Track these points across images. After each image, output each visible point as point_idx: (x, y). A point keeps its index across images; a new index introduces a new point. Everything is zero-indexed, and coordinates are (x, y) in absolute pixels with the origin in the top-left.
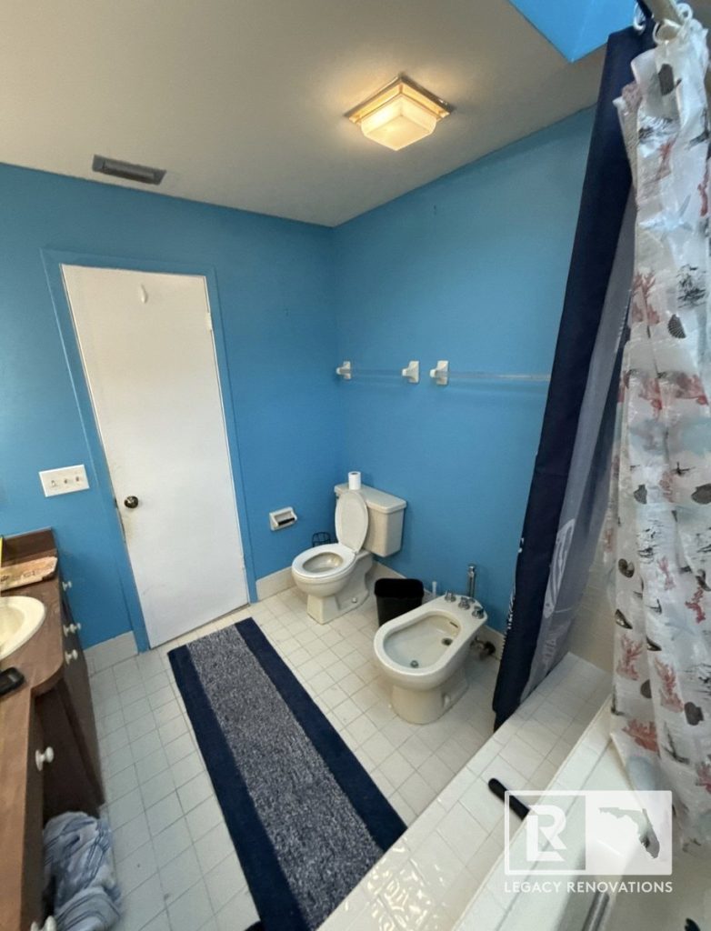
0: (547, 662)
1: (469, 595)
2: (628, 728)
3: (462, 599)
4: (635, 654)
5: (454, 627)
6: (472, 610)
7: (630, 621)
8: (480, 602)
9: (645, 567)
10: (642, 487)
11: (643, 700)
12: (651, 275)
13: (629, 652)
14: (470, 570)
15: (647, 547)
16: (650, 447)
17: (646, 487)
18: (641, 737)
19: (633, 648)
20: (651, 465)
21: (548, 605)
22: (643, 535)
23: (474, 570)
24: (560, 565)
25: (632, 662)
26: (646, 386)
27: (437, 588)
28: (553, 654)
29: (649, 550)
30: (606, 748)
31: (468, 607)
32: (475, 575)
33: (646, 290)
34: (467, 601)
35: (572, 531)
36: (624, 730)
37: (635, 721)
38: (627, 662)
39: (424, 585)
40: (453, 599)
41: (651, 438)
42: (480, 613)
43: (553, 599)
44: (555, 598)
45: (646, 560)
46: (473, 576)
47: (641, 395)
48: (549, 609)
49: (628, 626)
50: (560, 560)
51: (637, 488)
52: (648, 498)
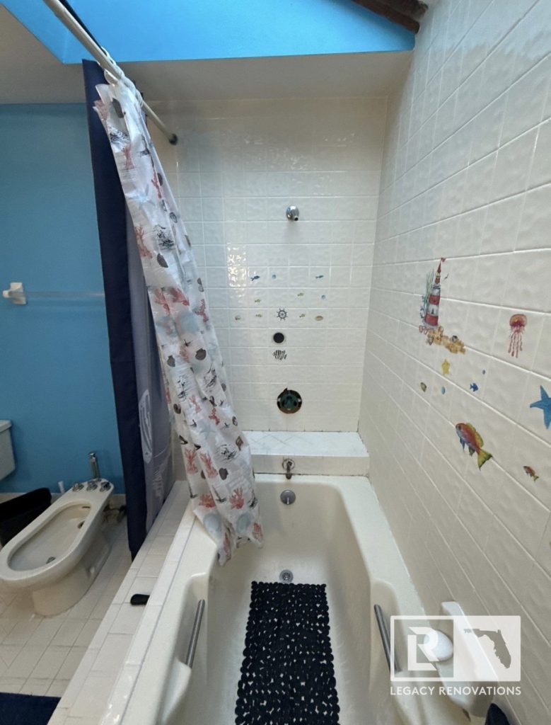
0: (159, 494)
1: (95, 477)
2: (201, 501)
3: (89, 483)
4: (193, 457)
5: (86, 509)
6: (99, 487)
7: (186, 439)
8: (105, 478)
9: (184, 404)
10: (171, 357)
11: (203, 480)
12: (141, 229)
13: (190, 457)
14: (91, 457)
15: (181, 392)
16: (170, 333)
17: (174, 357)
18: (209, 503)
19: (191, 454)
20: (173, 343)
21: (147, 454)
22: (177, 385)
23: (94, 456)
24: (147, 423)
25: (193, 463)
26: (158, 296)
27: (64, 486)
28: (162, 486)
29: (182, 393)
30: (194, 521)
31: (95, 487)
32: (96, 460)
33: (141, 237)
34: (93, 483)
35: (149, 397)
36: (200, 504)
37: (203, 496)
38: (191, 464)
39: (50, 489)
40: (81, 487)
41: (168, 327)
42: (106, 486)
43: (148, 447)
44: (150, 447)
45: (182, 399)
46: (94, 461)
47: (156, 302)
48: (148, 455)
49: (186, 442)
50: (146, 420)
51: (168, 358)
52: (176, 363)
